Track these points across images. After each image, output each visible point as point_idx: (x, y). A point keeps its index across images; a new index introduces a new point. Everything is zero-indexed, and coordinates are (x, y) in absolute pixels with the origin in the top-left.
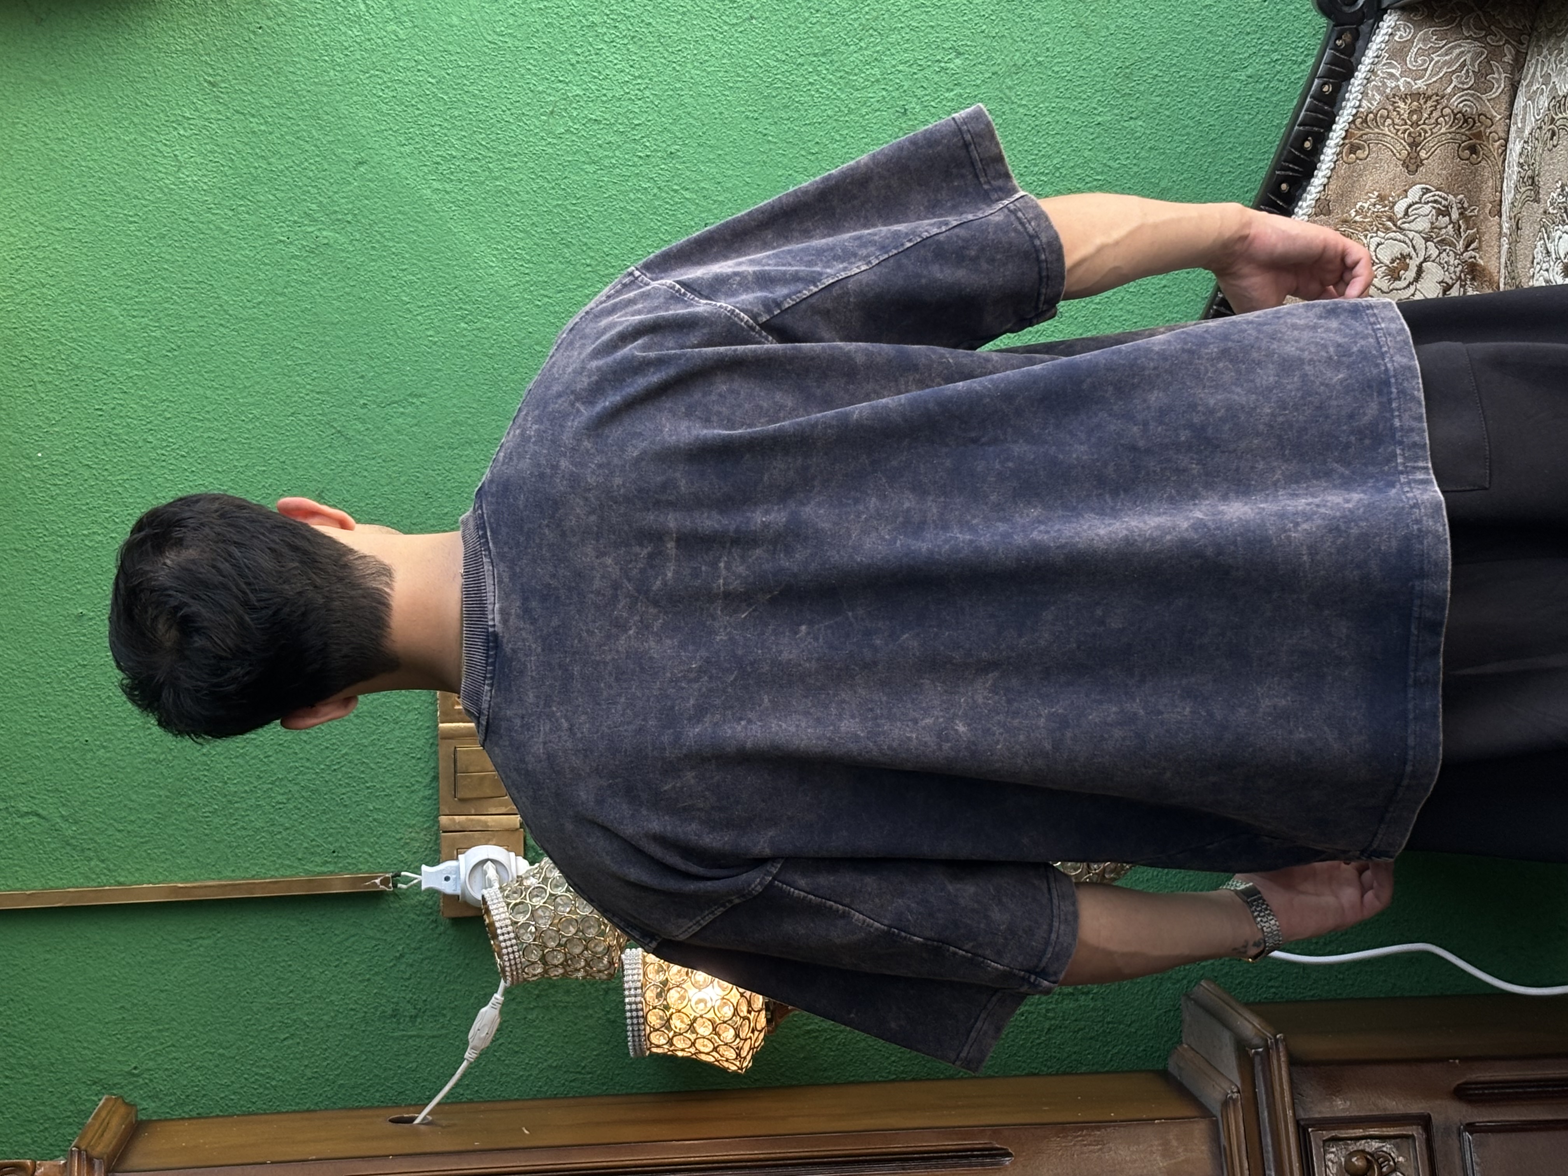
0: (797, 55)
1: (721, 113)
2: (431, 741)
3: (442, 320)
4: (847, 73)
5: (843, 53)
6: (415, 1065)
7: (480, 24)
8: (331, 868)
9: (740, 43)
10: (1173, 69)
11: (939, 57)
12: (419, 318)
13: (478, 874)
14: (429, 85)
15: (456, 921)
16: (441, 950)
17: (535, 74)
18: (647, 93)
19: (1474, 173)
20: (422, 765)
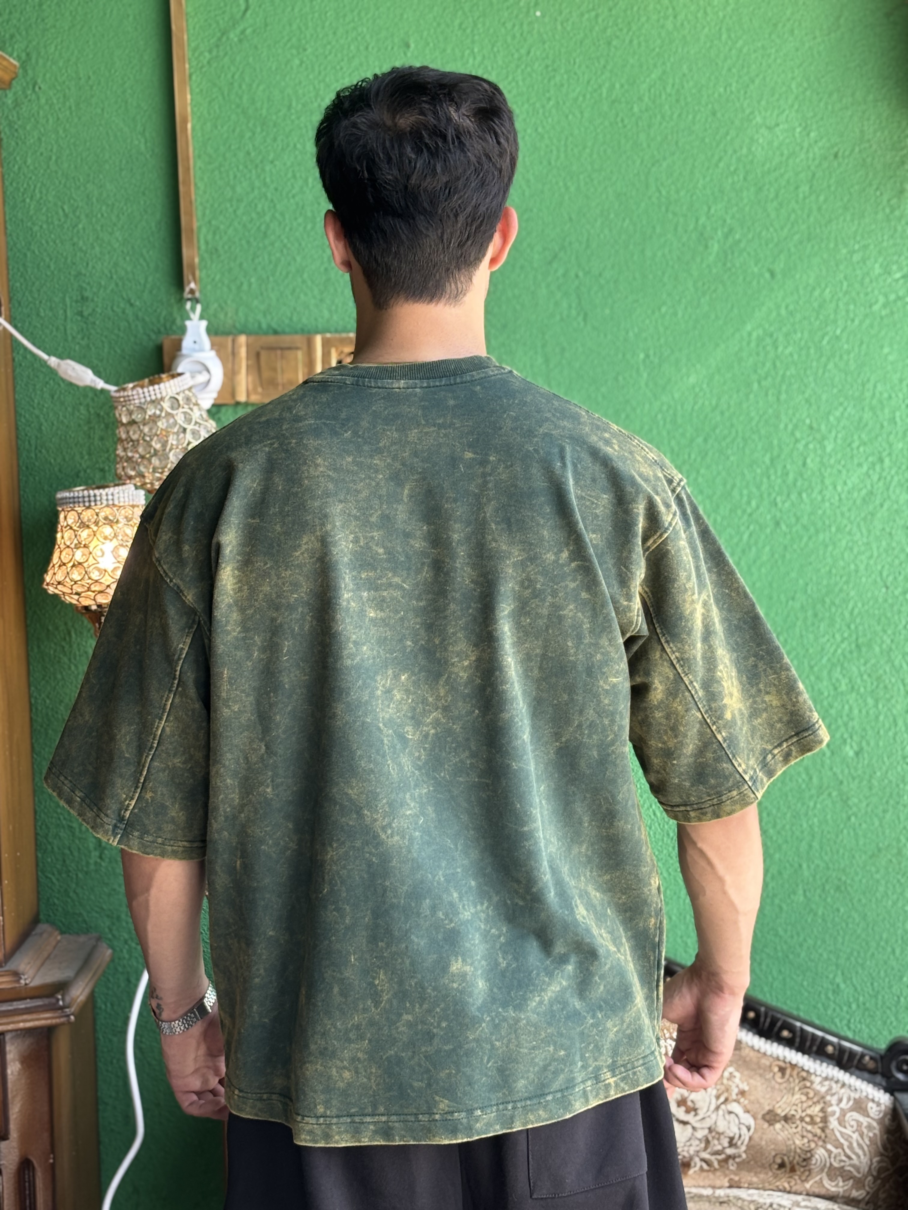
1: (810, 564)
2: (306, 329)
5: (858, 660)
6: (42, 314)
8: (203, 247)
10: (844, 925)
11: (855, 738)
13: (199, 367)
15: (159, 349)
16: (136, 336)
18: (827, 504)
19: (763, 1166)
20: (286, 322)
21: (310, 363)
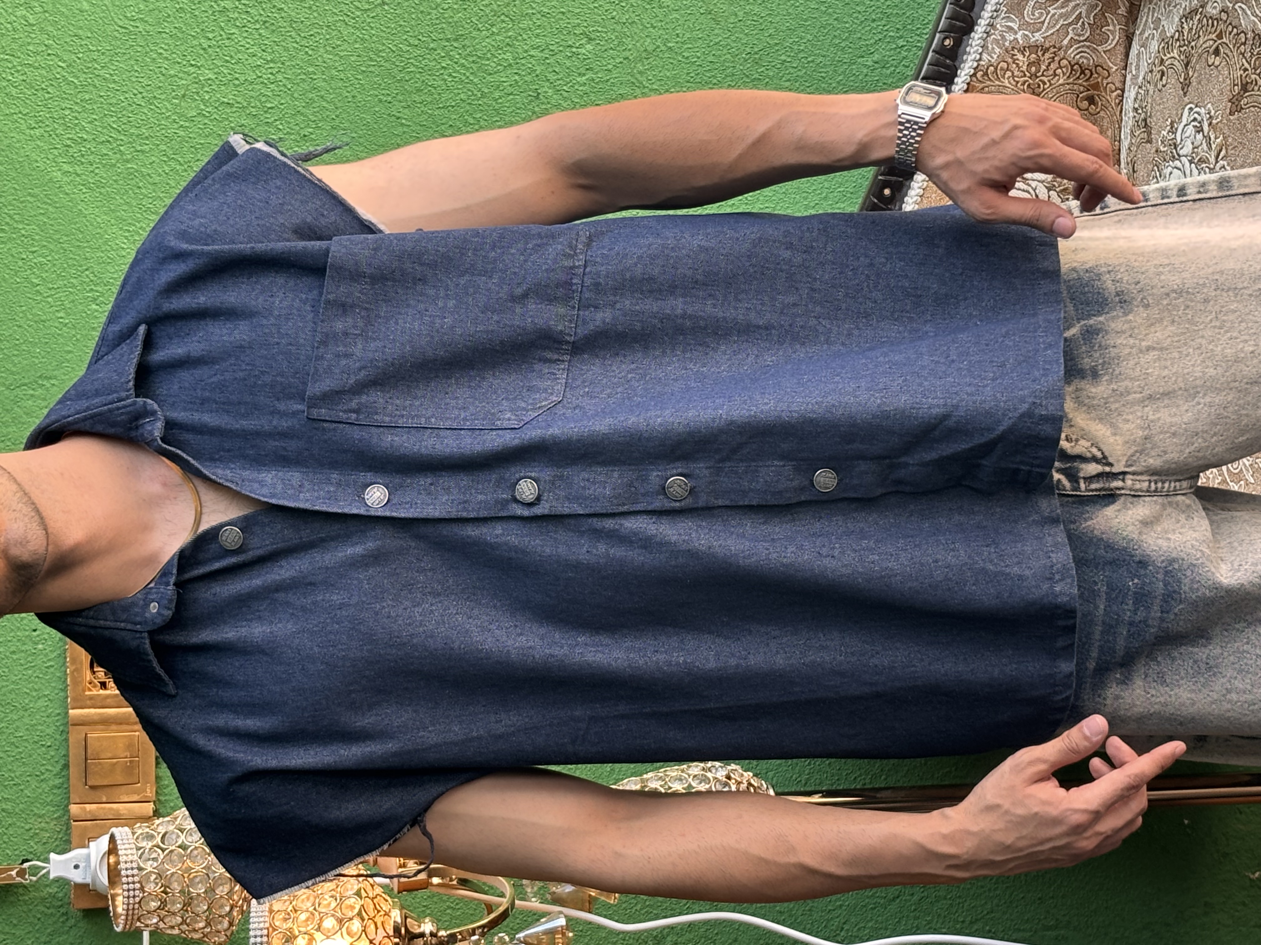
0: (430, 39)
1: (353, 97)
2: (61, 728)
3: (73, 301)
4: (479, 57)
5: (475, 38)
7: (111, 9)
9: (372, 28)
10: (802, 55)
11: (570, 43)
12: (50, 299)
14: (59, 70)
15: (87, 914)
17: (166, 59)
18: (280, 77)
20: (53, 753)
21: (106, 722)
